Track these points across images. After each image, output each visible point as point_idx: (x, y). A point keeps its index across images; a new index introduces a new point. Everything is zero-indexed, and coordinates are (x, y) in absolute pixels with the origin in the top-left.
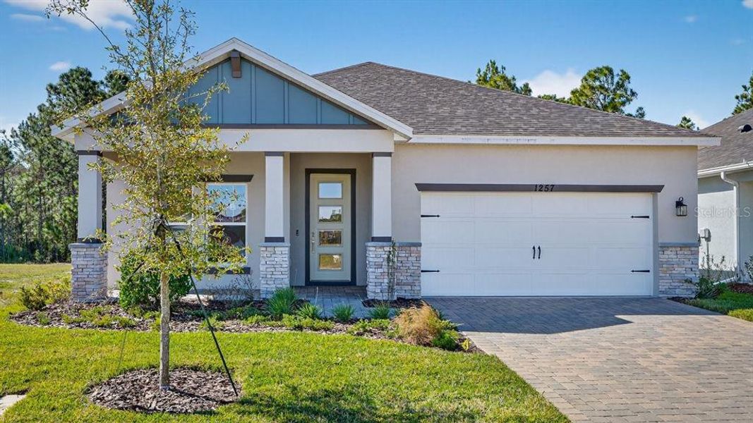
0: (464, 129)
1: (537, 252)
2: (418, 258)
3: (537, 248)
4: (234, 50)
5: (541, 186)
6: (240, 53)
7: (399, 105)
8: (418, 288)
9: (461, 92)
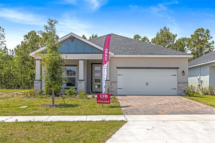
0: (129, 53)
1: (147, 84)
2: (117, 85)
3: (147, 83)
4: (72, 35)
5: (148, 67)
6: (73, 36)
7: (115, 47)
8: (117, 93)
9: (133, 43)
